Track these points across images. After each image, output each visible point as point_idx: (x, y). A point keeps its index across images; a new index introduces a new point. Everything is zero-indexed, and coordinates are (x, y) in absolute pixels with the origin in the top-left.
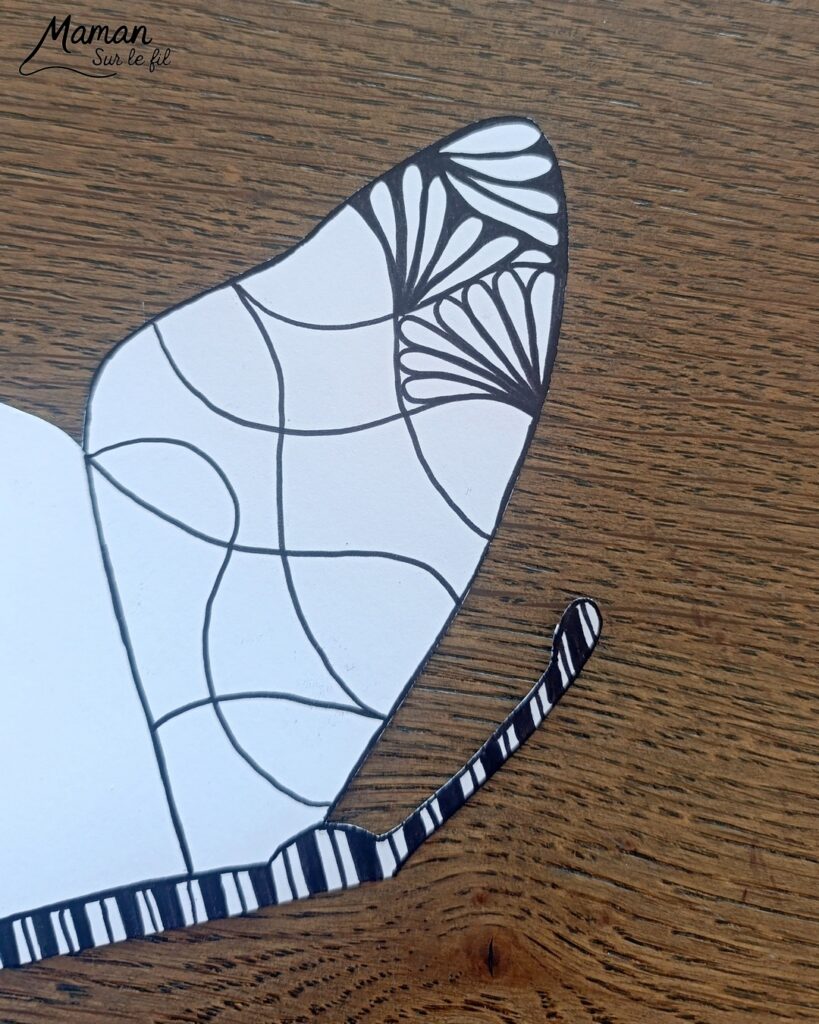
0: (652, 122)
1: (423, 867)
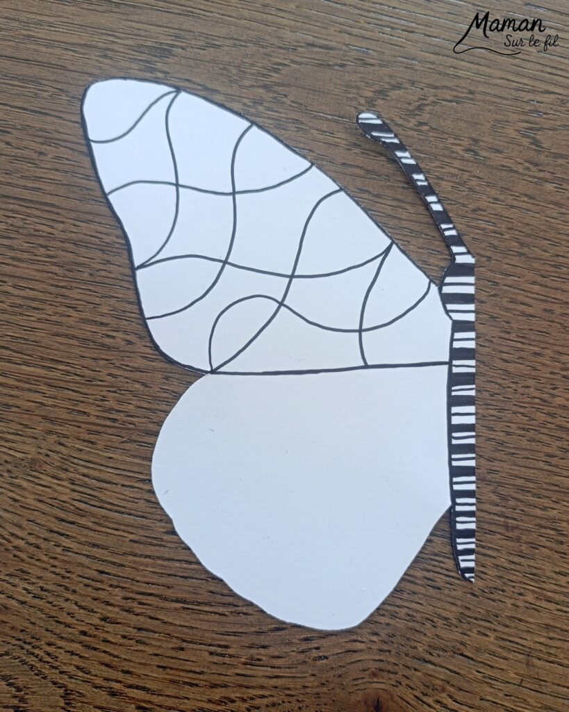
0: (502, 235)
1: (343, 655)
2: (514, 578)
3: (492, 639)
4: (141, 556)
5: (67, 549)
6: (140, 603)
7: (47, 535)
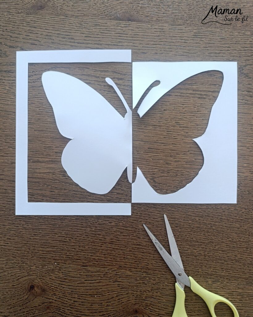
2: (162, 280)
3: (159, 294)
4: (80, 286)
5: (64, 287)
6: (82, 297)
7: (59, 285)
